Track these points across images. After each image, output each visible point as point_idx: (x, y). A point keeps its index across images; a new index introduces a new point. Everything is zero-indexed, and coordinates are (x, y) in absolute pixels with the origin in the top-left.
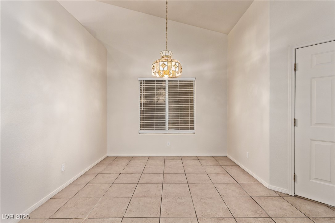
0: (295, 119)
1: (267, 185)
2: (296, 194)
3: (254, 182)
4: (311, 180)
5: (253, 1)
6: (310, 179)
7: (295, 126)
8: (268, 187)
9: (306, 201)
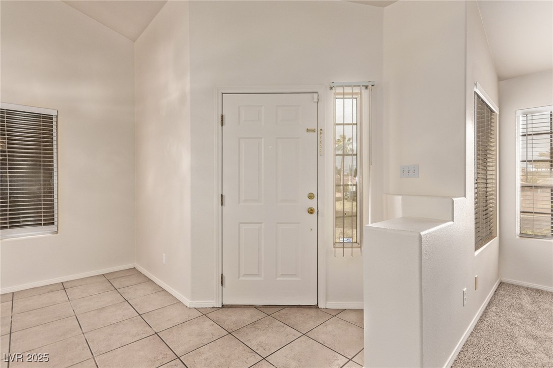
0: (222, 195)
1: (188, 302)
2: (224, 304)
3: (170, 304)
4: (241, 278)
5: (166, 2)
6: (239, 277)
7: (222, 205)
8: (188, 307)
9: (235, 308)
